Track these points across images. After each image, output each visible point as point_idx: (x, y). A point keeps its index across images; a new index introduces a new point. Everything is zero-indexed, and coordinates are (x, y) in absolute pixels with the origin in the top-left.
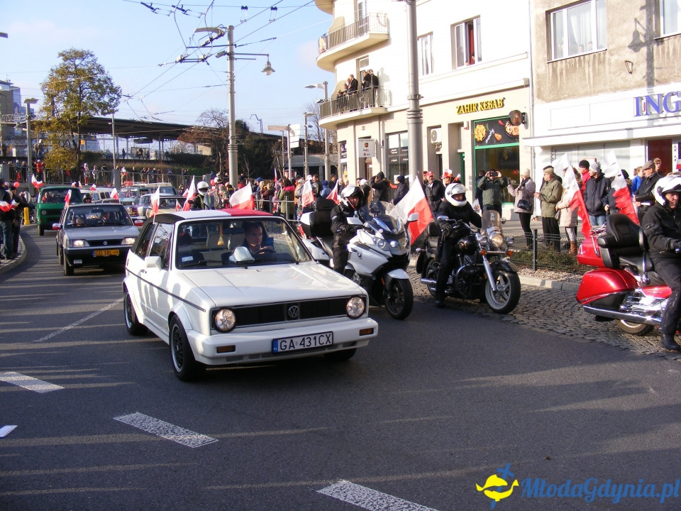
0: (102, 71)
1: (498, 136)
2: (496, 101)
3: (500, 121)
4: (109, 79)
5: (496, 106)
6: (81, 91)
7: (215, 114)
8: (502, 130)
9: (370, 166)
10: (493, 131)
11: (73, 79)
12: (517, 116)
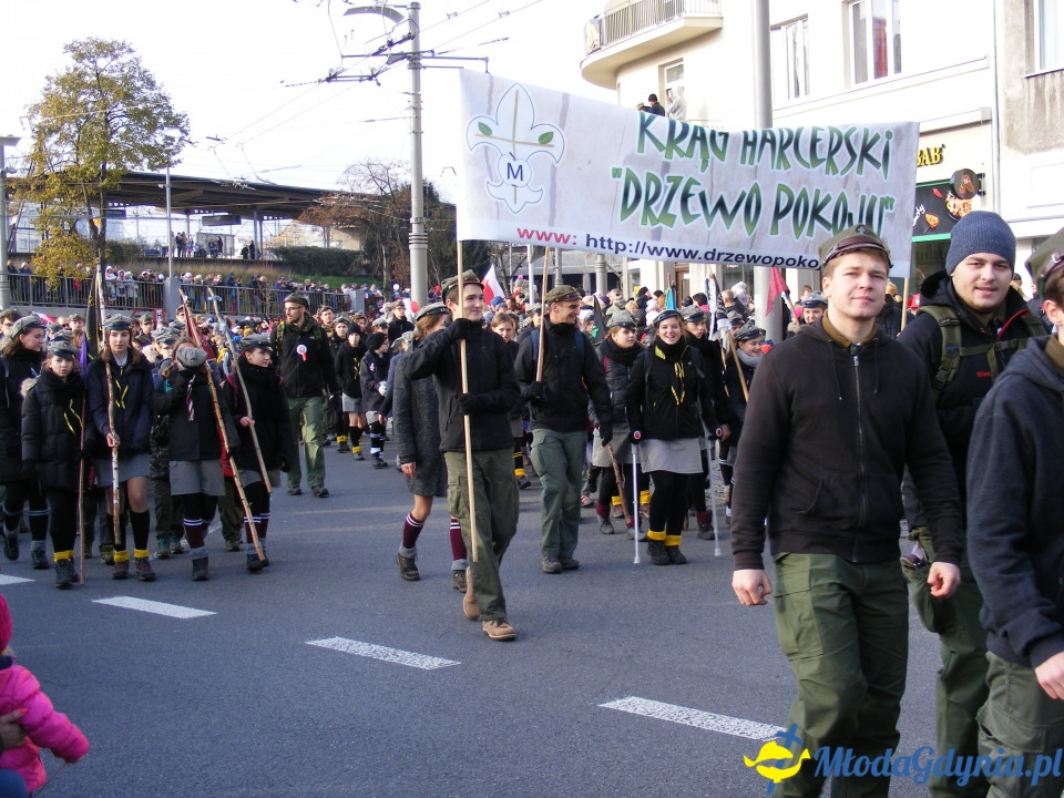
0: (151, 84)
1: (933, 220)
2: (928, 150)
3: (935, 190)
4: (165, 98)
5: (928, 162)
6: (107, 122)
7: (374, 169)
8: (940, 208)
9: (686, 276)
10: (922, 208)
11: (92, 98)
12: (966, 181)
